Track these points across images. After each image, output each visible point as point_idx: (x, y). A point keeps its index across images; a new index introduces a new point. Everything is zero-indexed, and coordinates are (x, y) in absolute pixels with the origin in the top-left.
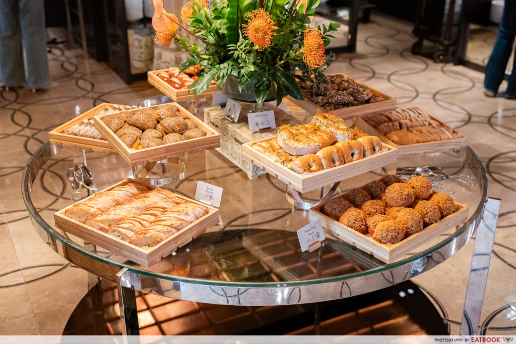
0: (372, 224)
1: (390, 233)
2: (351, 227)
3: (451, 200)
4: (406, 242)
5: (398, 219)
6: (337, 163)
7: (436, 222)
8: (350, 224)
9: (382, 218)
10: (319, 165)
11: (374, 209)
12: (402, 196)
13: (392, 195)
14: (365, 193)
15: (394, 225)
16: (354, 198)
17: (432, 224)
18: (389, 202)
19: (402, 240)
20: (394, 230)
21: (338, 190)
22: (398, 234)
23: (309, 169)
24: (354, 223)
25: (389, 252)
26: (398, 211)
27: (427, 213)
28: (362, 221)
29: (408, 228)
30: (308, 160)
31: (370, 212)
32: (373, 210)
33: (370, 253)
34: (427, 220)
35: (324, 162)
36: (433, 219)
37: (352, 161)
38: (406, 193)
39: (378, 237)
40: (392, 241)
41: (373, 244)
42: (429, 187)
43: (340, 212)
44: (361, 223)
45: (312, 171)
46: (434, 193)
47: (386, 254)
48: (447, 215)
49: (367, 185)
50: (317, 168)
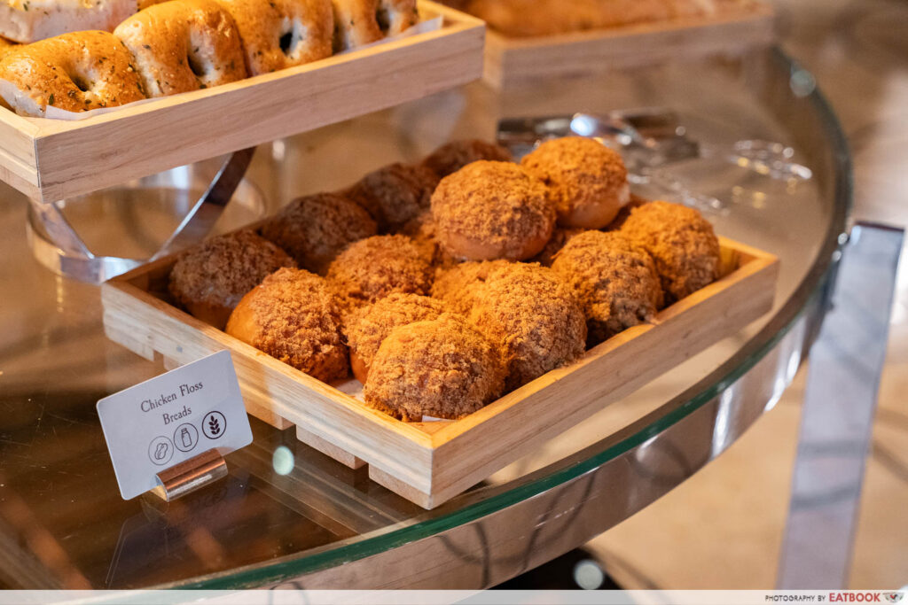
0: (366, 338)
1: (435, 373)
2: (274, 351)
3: (705, 228)
4: (510, 411)
5: (476, 313)
6: (212, 75)
7: (642, 319)
8: (269, 338)
9: (409, 309)
10: (122, 77)
11: (381, 272)
12: (496, 213)
13: (457, 212)
14: (351, 210)
15: (456, 334)
16: (304, 230)
17: (624, 327)
18: (444, 243)
19: (490, 400)
20: (456, 358)
21: (244, 195)
22: (472, 372)
23: (74, 96)
24: (287, 334)
25: (429, 457)
26: (482, 279)
27: (603, 284)
28: (321, 323)
29: (520, 348)
30: (73, 56)
31: (365, 287)
32: (375, 279)
33: (351, 464)
34: (602, 311)
35: (149, 68)
36: (626, 309)
37: (280, 66)
38: (513, 200)
39: (385, 391)
40: (448, 406)
41: (361, 422)
42: (614, 179)
43: (234, 291)
44: (317, 333)
45: (87, 106)
46: (636, 202)
47: (418, 465)
48: (688, 290)
49: (366, 179)
50: (116, 90)
